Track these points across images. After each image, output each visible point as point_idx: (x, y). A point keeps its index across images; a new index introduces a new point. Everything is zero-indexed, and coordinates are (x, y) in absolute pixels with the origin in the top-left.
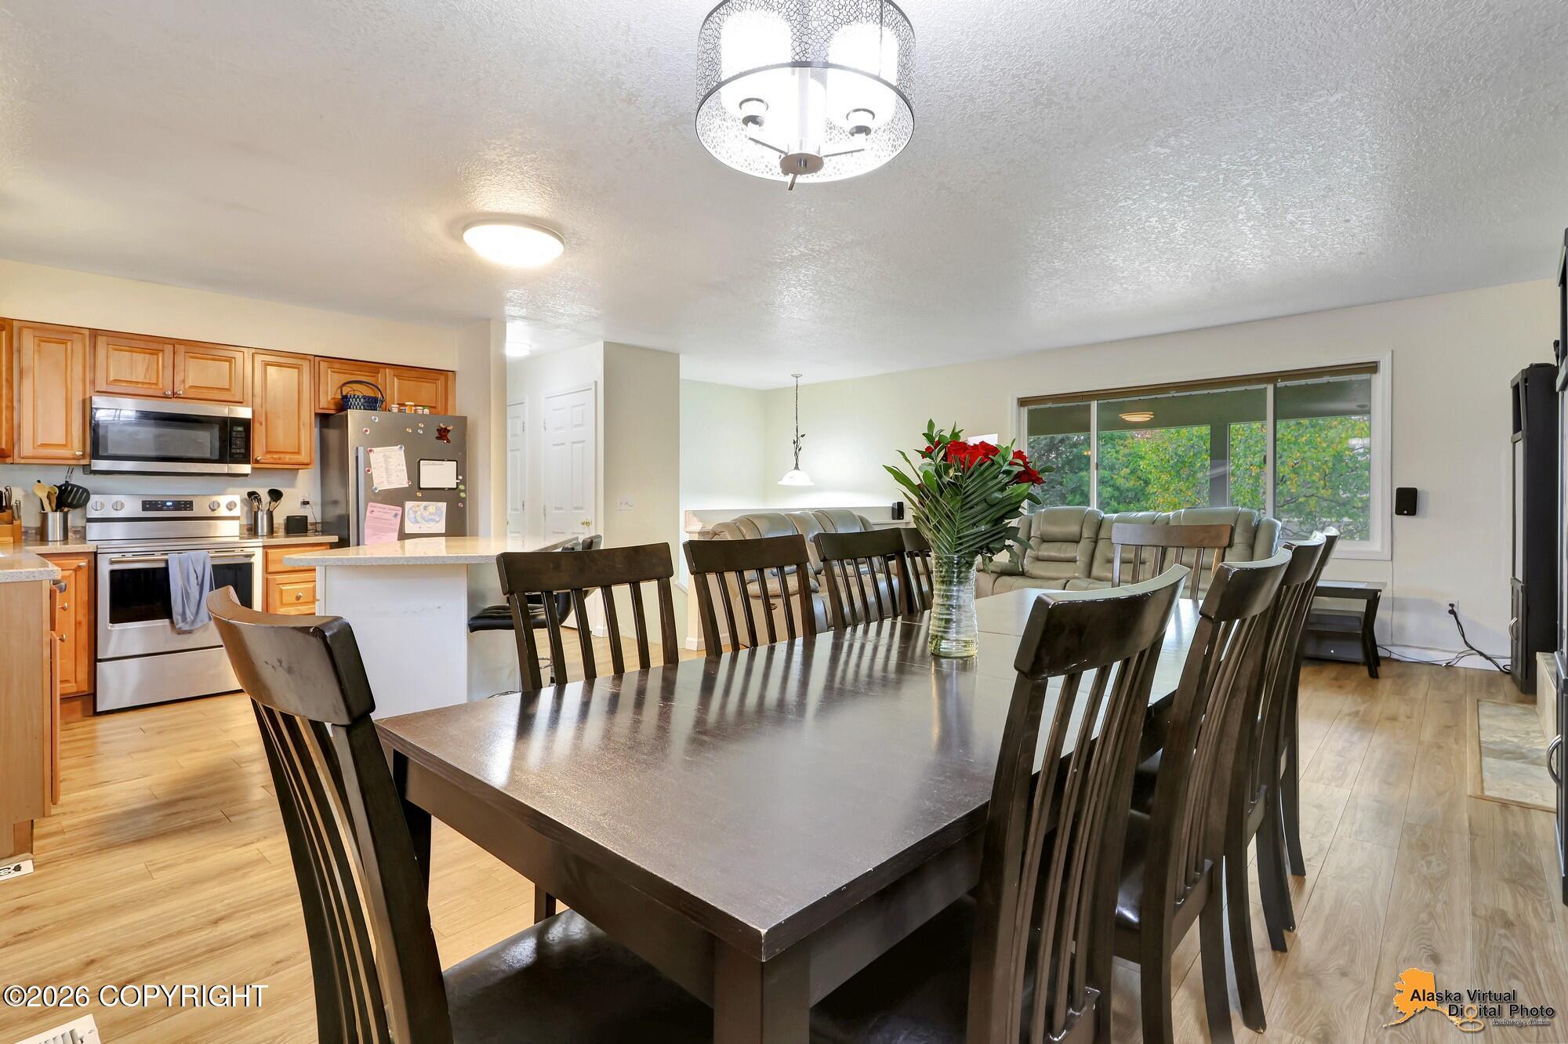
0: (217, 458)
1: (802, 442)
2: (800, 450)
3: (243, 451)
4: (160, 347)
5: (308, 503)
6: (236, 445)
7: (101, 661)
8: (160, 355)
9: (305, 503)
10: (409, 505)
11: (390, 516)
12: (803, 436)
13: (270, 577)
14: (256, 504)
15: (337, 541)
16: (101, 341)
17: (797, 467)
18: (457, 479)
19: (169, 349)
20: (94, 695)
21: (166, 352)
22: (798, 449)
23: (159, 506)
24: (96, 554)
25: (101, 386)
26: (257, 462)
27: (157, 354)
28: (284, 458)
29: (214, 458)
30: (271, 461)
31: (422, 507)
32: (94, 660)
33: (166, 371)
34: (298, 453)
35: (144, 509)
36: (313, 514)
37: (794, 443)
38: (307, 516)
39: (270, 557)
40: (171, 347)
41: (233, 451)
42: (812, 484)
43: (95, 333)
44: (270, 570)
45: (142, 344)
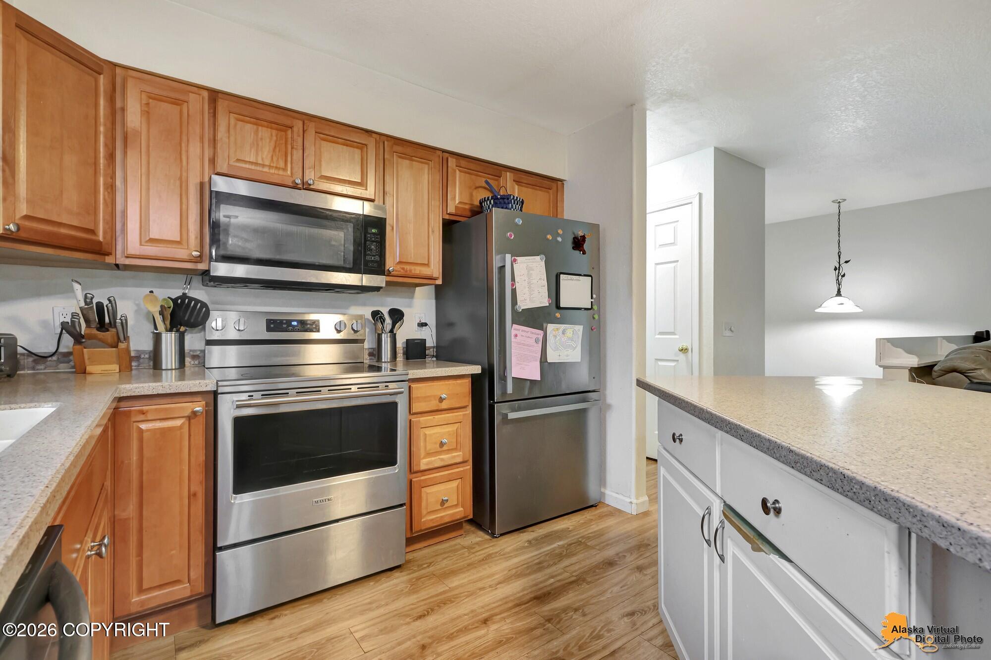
0: (351, 266)
1: (845, 268)
2: (843, 276)
3: (377, 258)
4: (288, 122)
5: (425, 325)
6: (371, 250)
7: (221, 549)
8: (289, 132)
9: (422, 325)
10: (550, 327)
11: (532, 342)
12: (847, 262)
13: (414, 419)
14: (380, 325)
15: (480, 372)
16: (222, 105)
17: (839, 294)
18: (592, 298)
19: (298, 126)
20: (212, 596)
21: (295, 129)
22: (840, 276)
23: (285, 326)
24: (215, 394)
25: (222, 167)
26: (389, 274)
27: (285, 131)
28: (415, 270)
29: (348, 266)
30: (402, 273)
31: (560, 331)
32: (213, 549)
33: (295, 152)
34: (427, 265)
35: (269, 329)
36: (429, 336)
37: (835, 269)
38: (425, 339)
39: (415, 394)
40: (300, 124)
41: (368, 258)
42: (859, 310)
43: (215, 95)
44: (414, 410)
45: (269, 116)
